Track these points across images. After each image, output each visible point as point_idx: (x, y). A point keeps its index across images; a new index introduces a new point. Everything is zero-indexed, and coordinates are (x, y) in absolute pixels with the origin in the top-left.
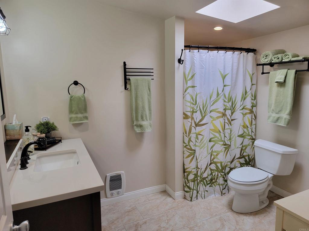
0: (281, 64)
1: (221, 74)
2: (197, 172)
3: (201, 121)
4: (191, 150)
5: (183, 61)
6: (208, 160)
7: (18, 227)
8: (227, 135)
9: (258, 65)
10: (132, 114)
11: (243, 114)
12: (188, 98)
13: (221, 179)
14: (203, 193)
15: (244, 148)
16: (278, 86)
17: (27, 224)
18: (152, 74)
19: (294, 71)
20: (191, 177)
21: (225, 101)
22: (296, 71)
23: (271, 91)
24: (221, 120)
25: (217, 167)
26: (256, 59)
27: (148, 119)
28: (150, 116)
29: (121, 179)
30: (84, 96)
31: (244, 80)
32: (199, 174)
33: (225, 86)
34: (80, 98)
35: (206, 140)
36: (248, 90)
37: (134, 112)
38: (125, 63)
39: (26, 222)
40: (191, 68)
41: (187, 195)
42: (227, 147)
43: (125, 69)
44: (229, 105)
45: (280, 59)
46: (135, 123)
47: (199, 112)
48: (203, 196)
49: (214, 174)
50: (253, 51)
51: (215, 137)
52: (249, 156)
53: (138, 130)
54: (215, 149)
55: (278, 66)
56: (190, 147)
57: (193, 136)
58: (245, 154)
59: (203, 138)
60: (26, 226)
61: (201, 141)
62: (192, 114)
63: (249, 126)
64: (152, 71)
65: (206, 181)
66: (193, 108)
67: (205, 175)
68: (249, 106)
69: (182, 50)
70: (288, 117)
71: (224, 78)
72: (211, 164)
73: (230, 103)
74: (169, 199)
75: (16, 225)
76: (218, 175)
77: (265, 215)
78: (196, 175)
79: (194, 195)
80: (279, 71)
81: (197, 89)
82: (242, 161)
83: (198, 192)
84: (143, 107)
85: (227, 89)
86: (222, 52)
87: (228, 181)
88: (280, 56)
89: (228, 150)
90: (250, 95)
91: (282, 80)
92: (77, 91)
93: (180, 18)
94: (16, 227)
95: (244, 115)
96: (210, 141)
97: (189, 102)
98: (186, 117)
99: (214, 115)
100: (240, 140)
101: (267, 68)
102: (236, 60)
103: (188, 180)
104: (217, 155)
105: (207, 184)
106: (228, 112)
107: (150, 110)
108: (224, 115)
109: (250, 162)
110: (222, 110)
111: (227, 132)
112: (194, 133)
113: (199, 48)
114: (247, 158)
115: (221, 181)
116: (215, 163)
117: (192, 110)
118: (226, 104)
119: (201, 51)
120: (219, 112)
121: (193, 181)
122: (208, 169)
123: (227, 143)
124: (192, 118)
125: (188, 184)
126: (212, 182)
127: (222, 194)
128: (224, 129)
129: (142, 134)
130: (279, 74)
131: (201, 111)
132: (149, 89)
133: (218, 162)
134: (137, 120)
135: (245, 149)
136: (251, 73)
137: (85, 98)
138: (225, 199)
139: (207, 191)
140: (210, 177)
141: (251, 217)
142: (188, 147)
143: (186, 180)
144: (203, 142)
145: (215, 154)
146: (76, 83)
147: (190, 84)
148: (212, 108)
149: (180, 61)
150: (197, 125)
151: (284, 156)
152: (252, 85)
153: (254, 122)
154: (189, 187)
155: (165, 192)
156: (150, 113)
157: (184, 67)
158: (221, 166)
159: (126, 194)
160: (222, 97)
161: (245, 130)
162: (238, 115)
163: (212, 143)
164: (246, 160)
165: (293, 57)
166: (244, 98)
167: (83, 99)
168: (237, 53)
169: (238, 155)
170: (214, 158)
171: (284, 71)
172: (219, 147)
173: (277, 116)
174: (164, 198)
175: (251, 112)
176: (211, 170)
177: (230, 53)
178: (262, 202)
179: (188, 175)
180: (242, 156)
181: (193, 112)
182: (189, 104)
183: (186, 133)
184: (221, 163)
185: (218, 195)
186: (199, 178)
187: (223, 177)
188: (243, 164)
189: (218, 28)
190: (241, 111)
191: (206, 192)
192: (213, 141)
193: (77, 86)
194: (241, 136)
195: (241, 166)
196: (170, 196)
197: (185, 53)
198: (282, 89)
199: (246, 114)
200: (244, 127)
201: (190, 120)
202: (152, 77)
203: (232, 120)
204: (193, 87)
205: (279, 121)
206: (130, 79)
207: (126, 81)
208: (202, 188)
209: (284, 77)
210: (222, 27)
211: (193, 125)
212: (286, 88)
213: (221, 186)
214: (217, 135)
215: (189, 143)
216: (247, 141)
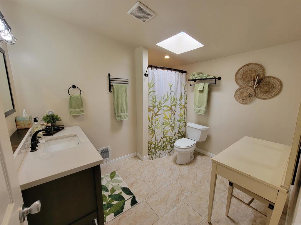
0: (201, 80)
1: (169, 84)
3: (158, 112)
4: (152, 130)
5: (148, 75)
6: (162, 135)
7: (28, 208)
8: (173, 121)
9: (189, 80)
10: (114, 109)
11: (180, 108)
12: (151, 98)
13: (169, 146)
14: (159, 155)
15: (180, 128)
16: (199, 92)
17: (38, 204)
18: (127, 83)
19: (208, 84)
20: (153, 146)
21: (171, 101)
22: (209, 84)
23: (195, 95)
24: (169, 111)
25: (167, 139)
26: (186, 77)
27: (125, 112)
28: (127, 110)
29: (108, 151)
30: (80, 96)
31: (181, 89)
32: (156, 144)
33: (171, 92)
34: (77, 97)
35: (161, 123)
36: (183, 94)
37: (116, 108)
38: (109, 74)
39: (38, 203)
40: (152, 81)
41: (150, 156)
42: (173, 128)
43: (109, 78)
44: (173, 103)
45: (201, 77)
46: (116, 115)
47: (156, 107)
48: (158, 156)
49: (165, 144)
50: (185, 72)
51: (166, 122)
52: (183, 132)
53: (118, 119)
54: (166, 129)
55: (198, 81)
56: (152, 128)
57: (154, 121)
58: (181, 131)
59: (159, 122)
60: (38, 206)
62: (153, 108)
63: (183, 115)
64: (127, 80)
65: (160, 148)
66: (154, 104)
67: (160, 144)
68: (183, 104)
69: (147, 68)
70: (205, 110)
71: (171, 86)
72: (163, 138)
73: (174, 102)
74: (140, 161)
75: (26, 207)
76: (167, 144)
77: (193, 164)
79: (154, 157)
80: (200, 84)
81: (156, 93)
82: (179, 135)
83: (155, 155)
84: (122, 104)
85: (173, 93)
86: (170, 71)
87: (174, 147)
88: (201, 75)
89: (173, 129)
90: (184, 98)
91: (202, 89)
92: (75, 93)
93: (146, 48)
94: (26, 209)
95: (181, 109)
96: (163, 124)
97: (151, 101)
98: (149, 110)
99: (165, 108)
100: (178, 123)
101: (193, 82)
102: (177, 76)
103: (151, 148)
104: (167, 133)
105: (161, 150)
106: (173, 107)
107: (127, 106)
108: (171, 109)
109: (183, 135)
110: (170, 106)
111: (173, 118)
112: (154, 120)
113: (157, 67)
114: (182, 133)
115: (169, 147)
116: (166, 137)
117: (153, 106)
118: (172, 102)
119: (158, 69)
120: (168, 107)
121: (154, 148)
122: (162, 141)
123: (172, 125)
124: (153, 111)
125: (151, 150)
126: (164, 148)
127: (169, 154)
128: (171, 117)
129: (121, 122)
130: (200, 86)
131: (158, 106)
132: (126, 92)
133: (167, 137)
134: (118, 112)
135: (181, 128)
136: (185, 85)
137: (81, 97)
138: (172, 157)
139: (161, 153)
140: (163, 146)
141: (187, 166)
142: (151, 128)
143: (149, 148)
144: (159, 125)
145: (166, 132)
146: (74, 87)
147: (151, 89)
148: (164, 105)
149: (145, 75)
150: (156, 115)
151: (203, 131)
152: (185, 91)
153: (185, 113)
154: (151, 152)
155: (136, 157)
156: (127, 108)
157: (148, 79)
158: (169, 138)
159: (112, 161)
160: (170, 98)
161: (181, 117)
162: (178, 109)
163: (164, 126)
164: (181, 135)
165: (208, 76)
166: (181, 99)
167: (80, 98)
168: (177, 72)
169: (177, 132)
170: (165, 135)
171: (202, 84)
172: (168, 128)
173: (199, 109)
174: (136, 160)
175: (185, 107)
176: (163, 141)
177: (174, 72)
178: (191, 157)
179: (150, 145)
180: (179, 132)
181: (154, 107)
182: (151, 102)
183: (150, 120)
184: (169, 137)
185: (167, 156)
186: (156, 146)
187: (170, 145)
188: (180, 136)
189: (167, 57)
190: (179, 107)
191: (160, 154)
192: (165, 124)
193: (75, 89)
194: (179, 121)
195: (179, 139)
196: (140, 159)
197: (149, 70)
198: (201, 94)
199: (182, 108)
200: (181, 116)
201: (152, 112)
202: (128, 85)
203: (175, 112)
204: (154, 91)
205: (200, 112)
206: (113, 85)
207: (110, 87)
208: (158, 152)
209: (203, 87)
210: (169, 56)
211: (154, 115)
212: (204, 94)
213: (169, 150)
215: (151, 126)
216: (182, 124)
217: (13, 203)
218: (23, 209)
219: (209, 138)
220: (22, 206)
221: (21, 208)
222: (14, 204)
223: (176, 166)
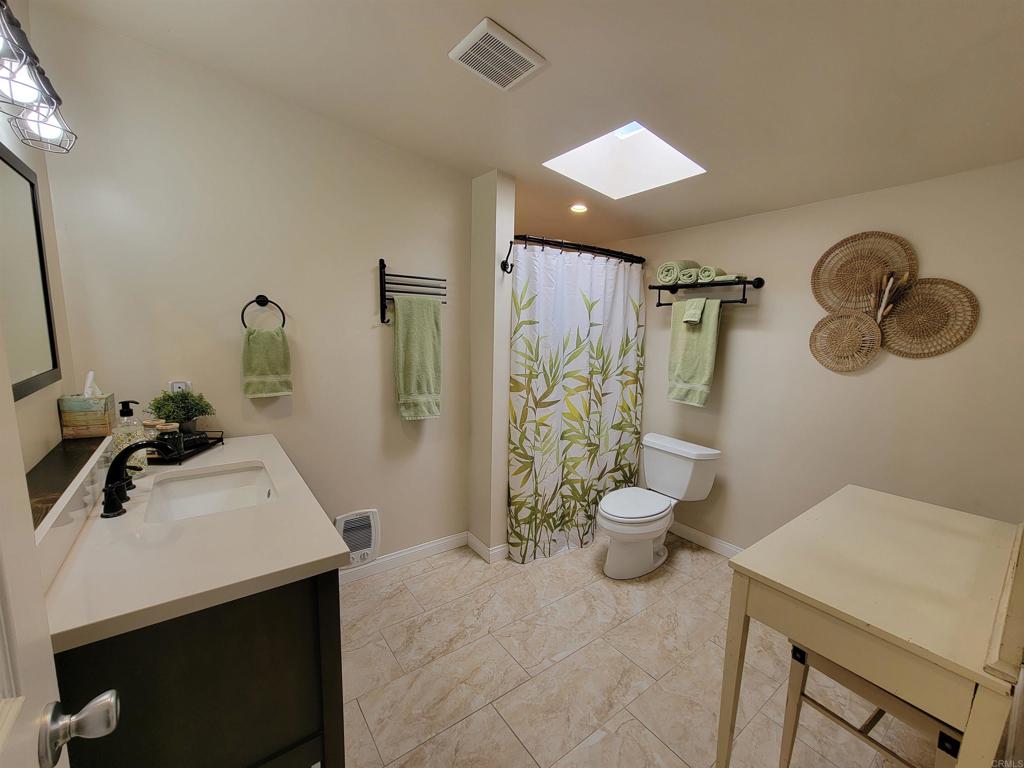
0: (694, 287)
1: (586, 300)
2: (537, 502)
3: (545, 395)
4: (525, 456)
5: (512, 266)
6: (556, 478)
7: (74, 718)
8: (594, 426)
9: (651, 287)
10: (396, 379)
11: (621, 382)
12: (521, 346)
13: (582, 514)
14: (547, 546)
15: (622, 451)
16: (688, 330)
17: (109, 704)
18: (442, 291)
19: (719, 301)
20: (524, 513)
21: (591, 357)
22: (722, 302)
23: (674, 339)
24: (585, 394)
25: (574, 490)
26: (644, 278)
27: (433, 391)
28: (438, 384)
29: (370, 526)
30: (283, 333)
31: (625, 316)
32: (539, 507)
33: (591, 325)
34: (272, 337)
35: (555, 436)
36: (631, 336)
37: (401, 375)
38: (382, 261)
39: (108, 698)
40: (526, 288)
41: (515, 551)
42: (593, 449)
43: (383, 275)
44: (598, 364)
45: (694, 278)
46: (402, 401)
47: (541, 376)
48: (547, 550)
49: (567, 505)
50: (640, 260)
51: (573, 429)
52: (630, 465)
53: (408, 415)
54: (570, 453)
55: (685, 292)
56: (524, 450)
57: (530, 427)
58: (622, 463)
59: (550, 430)
60: (108, 712)
61: (546, 437)
62: (530, 381)
63: (632, 408)
64: (442, 284)
65: (554, 519)
66: (531, 368)
67: (552, 509)
68: (632, 369)
69: (511, 243)
70: (705, 389)
71: (590, 308)
72: (562, 485)
73: (601, 361)
74: (477, 563)
75: (66, 713)
76: (575, 507)
77: (665, 578)
78: (534, 509)
79: (530, 551)
80: (690, 301)
81: (540, 329)
82: (619, 476)
83: (536, 545)
84: (423, 365)
85: (597, 332)
86: (588, 256)
87: (598, 517)
88: (693, 271)
89: (595, 456)
90: (635, 347)
91: (697, 319)
92: (265, 321)
93: (509, 176)
94: (66, 720)
95: (625, 384)
96: (562, 438)
97: (523, 355)
98: (515, 386)
99: (573, 384)
100: (615, 435)
101: (666, 294)
102: (611, 275)
103: (517, 521)
104: (574, 467)
105: (556, 527)
106: (597, 379)
107: (437, 370)
108: (590, 384)
109: (631, 477)
110: (586, 374)
111: (595, 417)
112: (532, 422)
113: (543, 242)
114: (627, 469)
115: (580, 518)
116: (571, 483)
117: (528, 372)
118: (592, 361)
119: (547, 248)
120: (580, 378)
121: (528, 521)
122: (558, 496)
123: (593, 441)
124: (530, 390)
125: (517, 530)
126: (564, 521)
127: (583, 543)
128: (588, 414)
129: (417, 425)
130: (690, 308)
131: (546, 375)
132: (437, 324)
133: (577, 481)
134: (408, 392)
135: (624, 453)
136: (637, 304)
137: (284, 337)
138: (589, 554)
139: (554, 540)
140: (560, 512)
141: (642, 587)
142: (520, 451)
143: (513, 521)
144: (548, 442)
145: (571, 464)
146: (262, 301)
147: (524, 316)
148: (568, 369)
149: (504, 266)
150: (538, 404)
151: (699, 463)
152: (639, 326)
153: (639, 402)
154: (519, 536)
155: (466, 548)
156: (438, 378)
157: (514, 280)
158: (583, 487)
159: (381, 560)
160: (587, 349)
161: (625, 415)
162: (613, 384)
163: (566, 443)
164: (625, 475)
165: (717, 275)
166: (624, 352)
167: (280, 339)
168: (613, 261)
169: (611, 466)
170: (568, 473)
171: (697, 303)
172: (578, 450)
173: (687, 387)
174: (465, 560)
175: (637, 380)
176: (563, 497)
177: (601, 259)
178: (657, 554)
179: (517, 511)
180: (618, 468)
181: (531, 377)
182: (522, 360)
183: (515, 422)
184: (582, 482)
185: (574, 547)
186: (539, 515)
187: (586, 511)
188: (620, 482)
189: (579, 209)
190: (619, 378)
191: (553, 543)
192: (568, 438)
193: (265, 308)
194: (618, 427)
195: (617, 488)
196: (479, 556)
197: (516, 250)
198: (695, 336)
199: (627, 383)
200: (624, 410)
201: (524, 393)
202: (443, 299)
203: (603, 395)
204: (532, 323)
205: (690, 396)
206: (393, 299)
207: (385, 304)
208: (544, 535)
209: (699, 312)
210: (587, 206)
211: (531, 403)
212: (703, 334)
213: (581, 529)
214: (576, 425)
215: (521, 441)
216: (628, 438)
217: (18, 695)
218: (55, 719)
219: (719, 488)
220: (51, 708)
221: (49, 717)
222: (21, 699)
223: (602, 585)
